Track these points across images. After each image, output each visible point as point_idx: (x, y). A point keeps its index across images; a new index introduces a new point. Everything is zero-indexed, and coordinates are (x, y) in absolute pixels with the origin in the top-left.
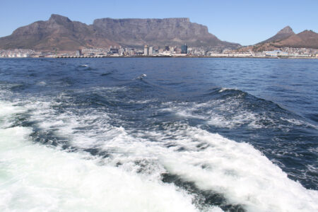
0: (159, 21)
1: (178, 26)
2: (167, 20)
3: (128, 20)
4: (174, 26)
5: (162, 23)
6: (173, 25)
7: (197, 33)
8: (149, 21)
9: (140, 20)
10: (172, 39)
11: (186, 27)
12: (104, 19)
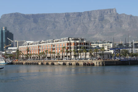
0: (80, 14)
1: (102, 19)
2: (89, 13)
3: (43, 16)
4: (97, 20)
5: (82, 17)
6: (95, 18)
7: (125, 26)
8: (67, 15)
9: (57, 15)
10: (94, 35)
11: (112, 20)
12: (11, 15)
